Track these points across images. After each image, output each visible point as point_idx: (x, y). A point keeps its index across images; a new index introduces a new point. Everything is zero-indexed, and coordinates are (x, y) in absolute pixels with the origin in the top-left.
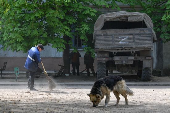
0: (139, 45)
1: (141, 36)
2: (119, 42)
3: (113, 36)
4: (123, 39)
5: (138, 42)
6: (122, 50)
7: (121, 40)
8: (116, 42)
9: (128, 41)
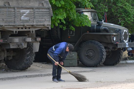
0: (39, 22)
1: (40, 11)
2: (21, 17)
3: (16, 8)
4: (25, 13)
5: (38, 18)
6: (22, 28)
7: (23, 15)
8: (18, 17)
9: (29, 17)
